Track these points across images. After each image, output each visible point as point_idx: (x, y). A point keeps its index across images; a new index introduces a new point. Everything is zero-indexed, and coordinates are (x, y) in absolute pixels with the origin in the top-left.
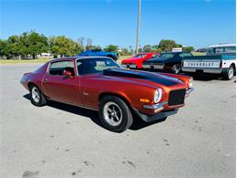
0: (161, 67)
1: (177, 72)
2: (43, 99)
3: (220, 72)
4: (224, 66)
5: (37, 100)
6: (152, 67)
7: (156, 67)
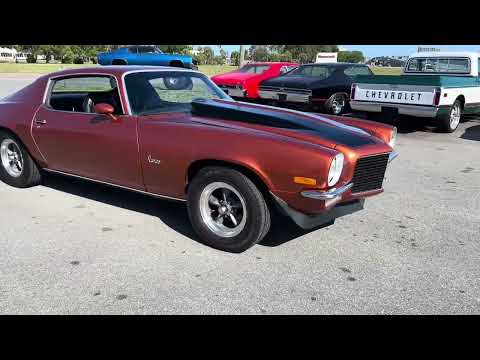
0: (304, 98)
1: (338, 109)
2: (34, 168)
3: (433, 114)
4: (443, 101)
5: (14, 172)
6: (283, 97)
7: (291, 97)
